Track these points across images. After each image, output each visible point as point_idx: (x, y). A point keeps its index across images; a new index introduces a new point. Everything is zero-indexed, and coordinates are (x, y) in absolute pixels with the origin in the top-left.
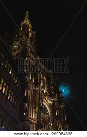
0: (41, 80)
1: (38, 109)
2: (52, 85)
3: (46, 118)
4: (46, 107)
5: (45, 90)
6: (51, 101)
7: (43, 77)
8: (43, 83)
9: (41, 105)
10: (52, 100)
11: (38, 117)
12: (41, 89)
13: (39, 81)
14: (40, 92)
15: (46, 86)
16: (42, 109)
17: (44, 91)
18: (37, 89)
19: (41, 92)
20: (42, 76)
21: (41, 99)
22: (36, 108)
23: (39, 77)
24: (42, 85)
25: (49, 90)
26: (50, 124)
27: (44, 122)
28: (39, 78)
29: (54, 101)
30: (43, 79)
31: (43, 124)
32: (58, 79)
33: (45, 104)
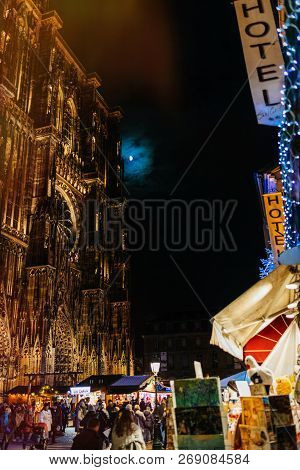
0: (55, 106)
1: (39, 206)
2: (94, 131)
3: (61, 236)
4: (65, 203)
5: (66, 147)
6: (86, 186)
7: (65, 101)
8: (63, 119)
9: (49, 193)
10: (88, 182)
11: (36, 231)
12: (54, 141)
13: (48, 111)
14: (48, 149)
15: (72, 133)
16: (52, 206)
17: (62, 150)
18: (40, 138)
19: (52, 152)
20: (61, 96)
21: (49, 173)
22: (29, 202)
23: (50, 96)
24: (59, 126)
25: (83, 148)
26: (73, 255)
27: (53, 246)
28: (49, 100)
29: (94, 187)
30: (65, 106)
31: (51, 253)
32: (117, 114)
33: (63, 193)
